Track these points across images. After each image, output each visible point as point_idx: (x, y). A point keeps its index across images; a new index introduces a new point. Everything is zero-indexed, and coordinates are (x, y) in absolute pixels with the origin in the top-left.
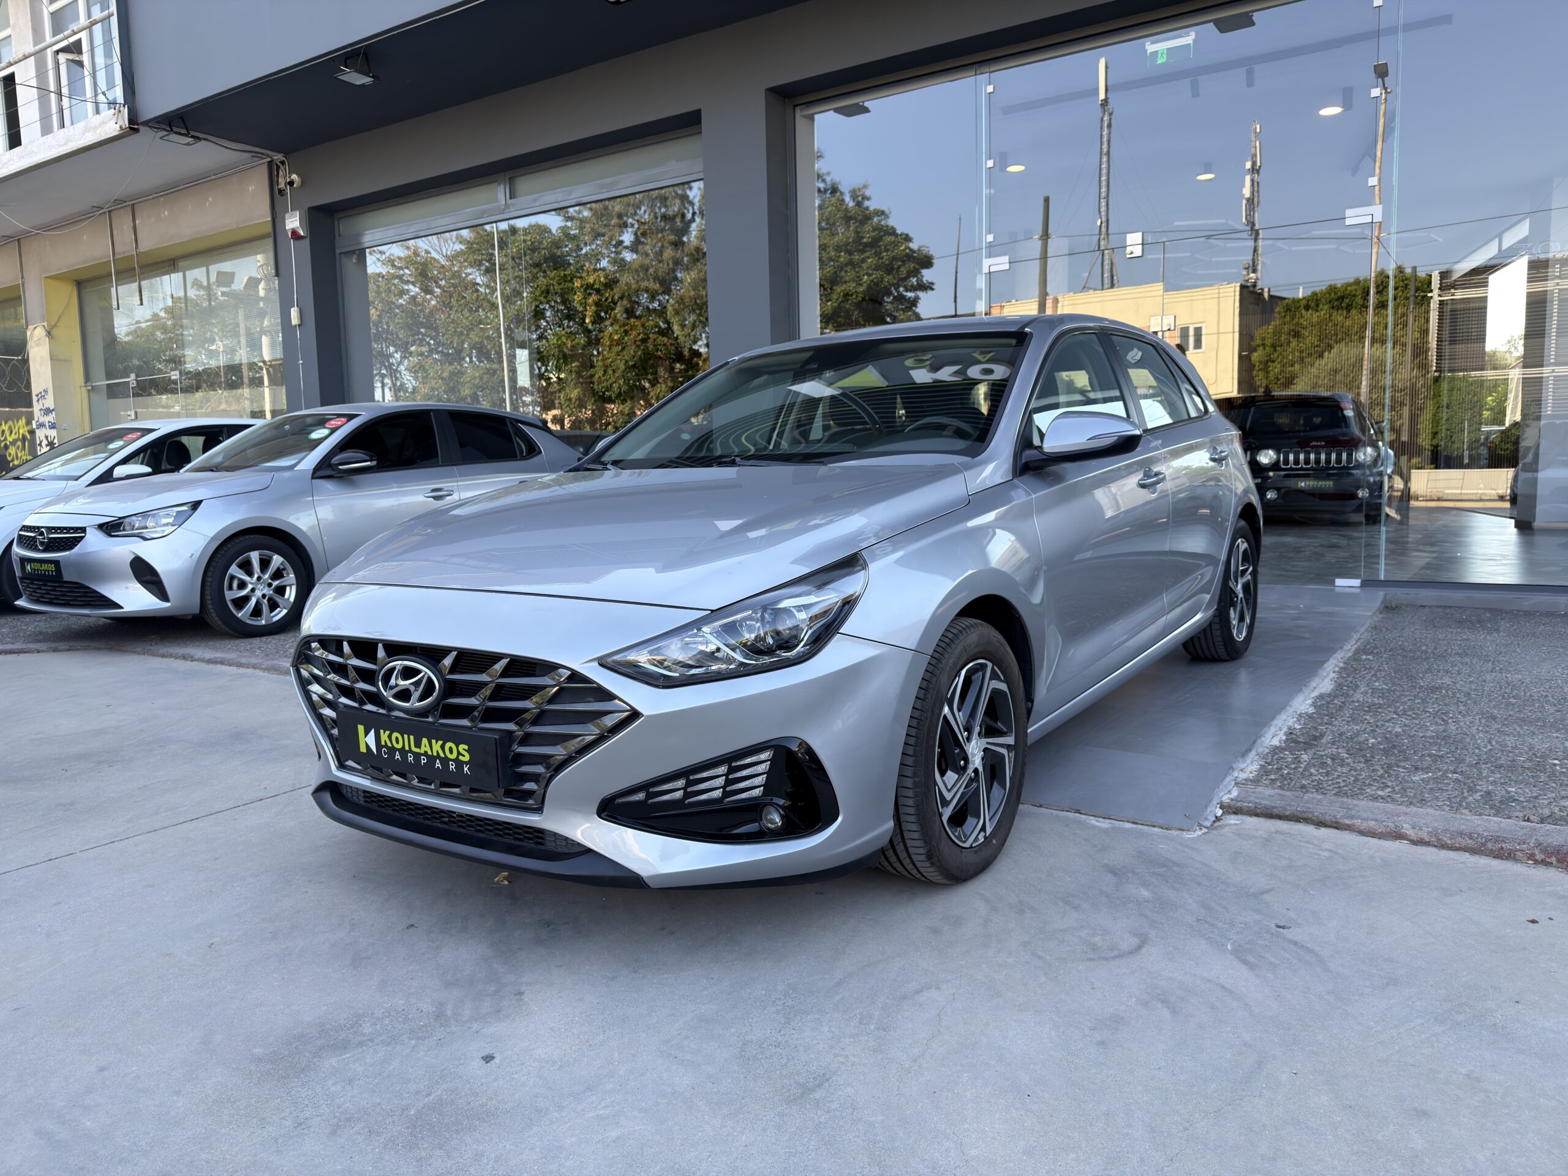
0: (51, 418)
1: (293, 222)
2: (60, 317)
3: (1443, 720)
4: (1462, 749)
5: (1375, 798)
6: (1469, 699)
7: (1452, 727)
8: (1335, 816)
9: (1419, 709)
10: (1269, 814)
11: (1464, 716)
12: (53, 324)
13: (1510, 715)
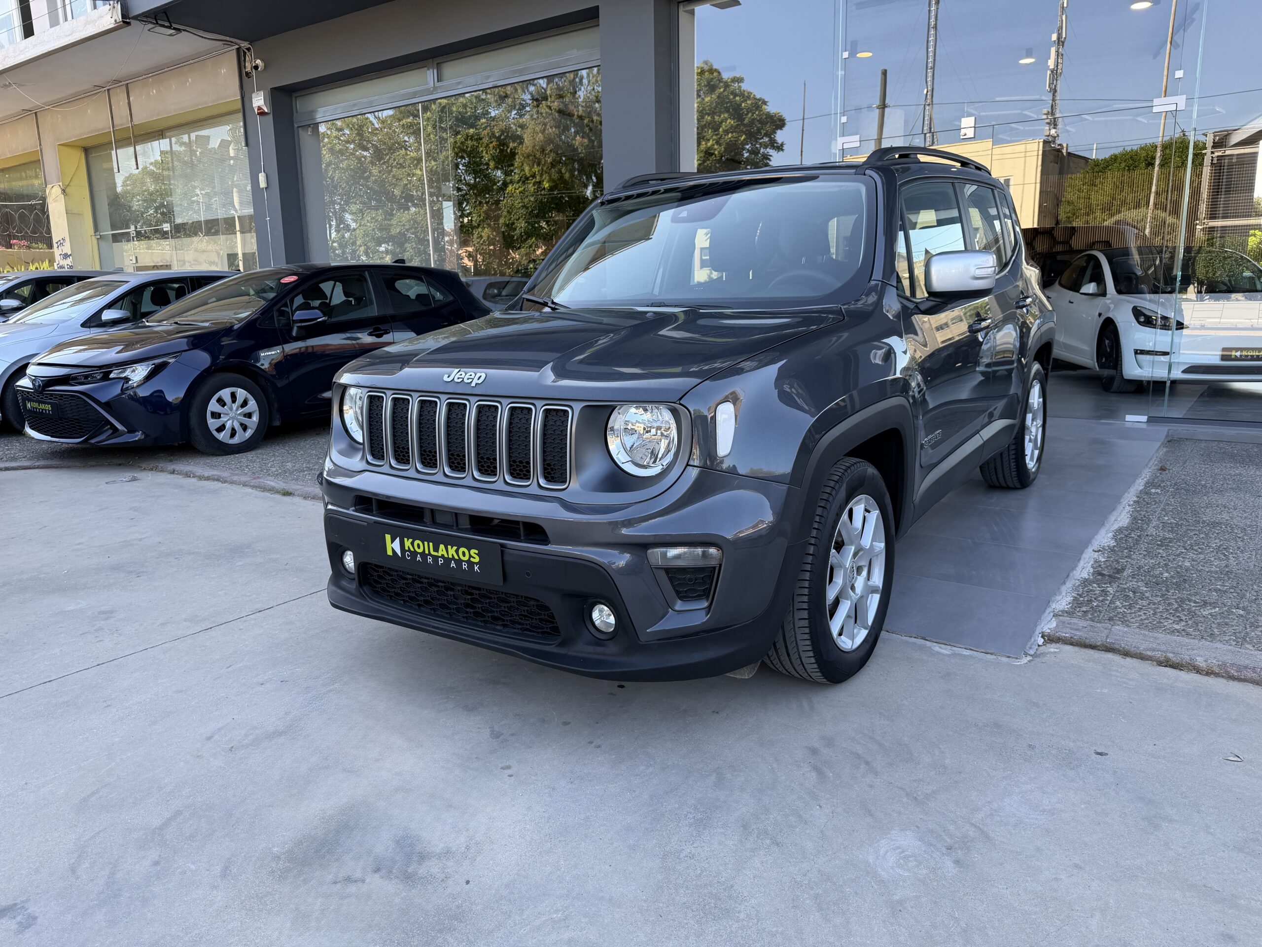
0: (69, 261)
1: (259, 101)
2: (72, 178)
4: (1242, 584)
6: (1246, 535)
7: (1232, 561)
8: (1138, 648)
9: (1203, 544)
10: (1084, 644)
11: (1242, 552)
12: (67, 183)
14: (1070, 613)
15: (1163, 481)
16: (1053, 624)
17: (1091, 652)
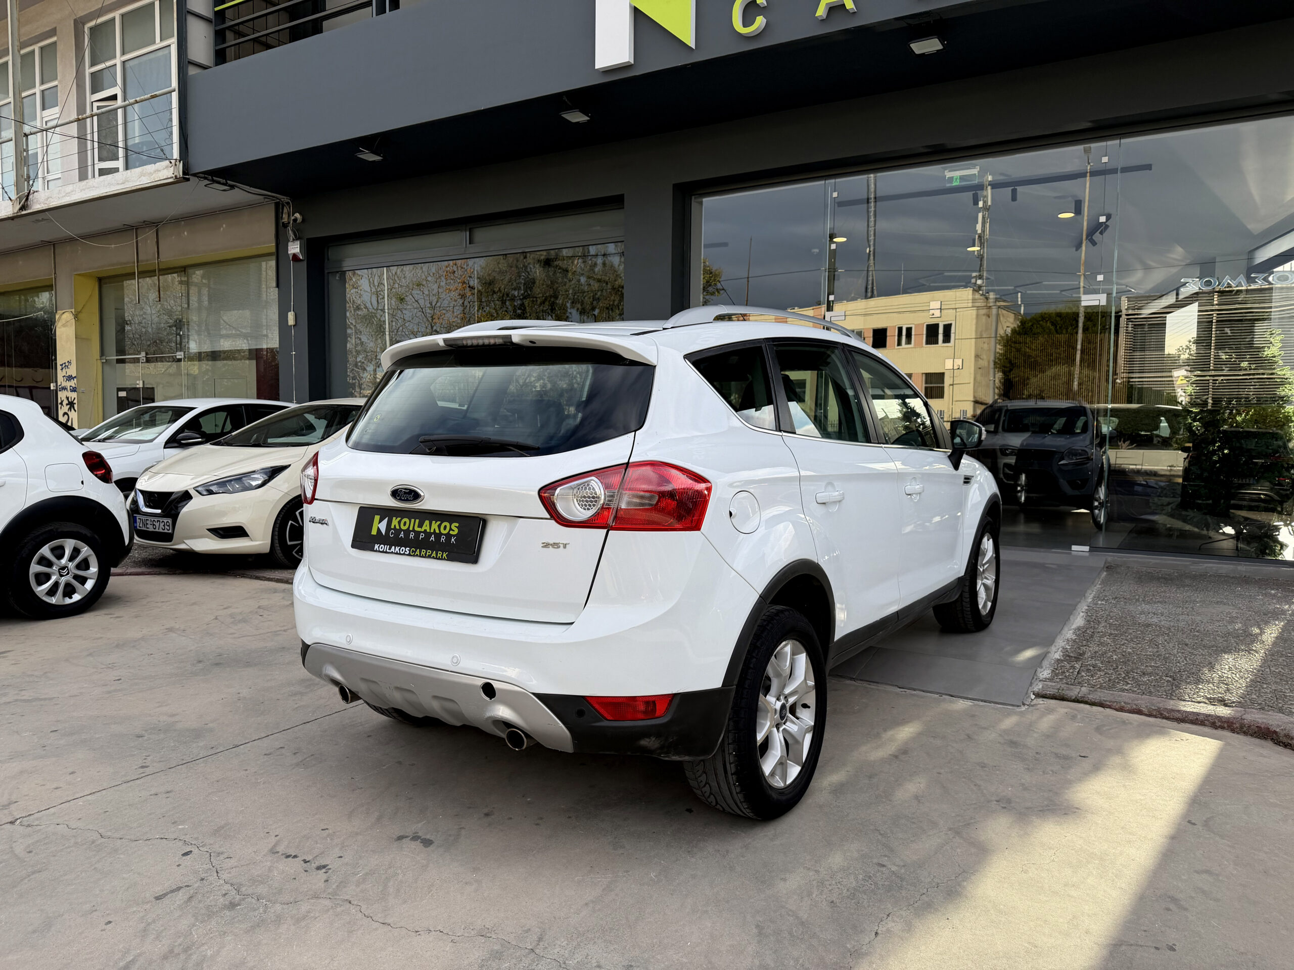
0: (73, 383)
1: (294, 248)
2: (84, 305)
3: (1156, 645)
4: (1169, 663)
5: (1123, 690)
6: (1170, 632)
7: (1162, 649)
8: (1101, 700)
9: (1140, 638)
10: (1063, 699)
11: (1168, 643)
12: (79, 311)
13: (1196, 643)
14: (1051, 680)
15: (1106, 596)
16: (1041, 687)
17: (1069, 703)
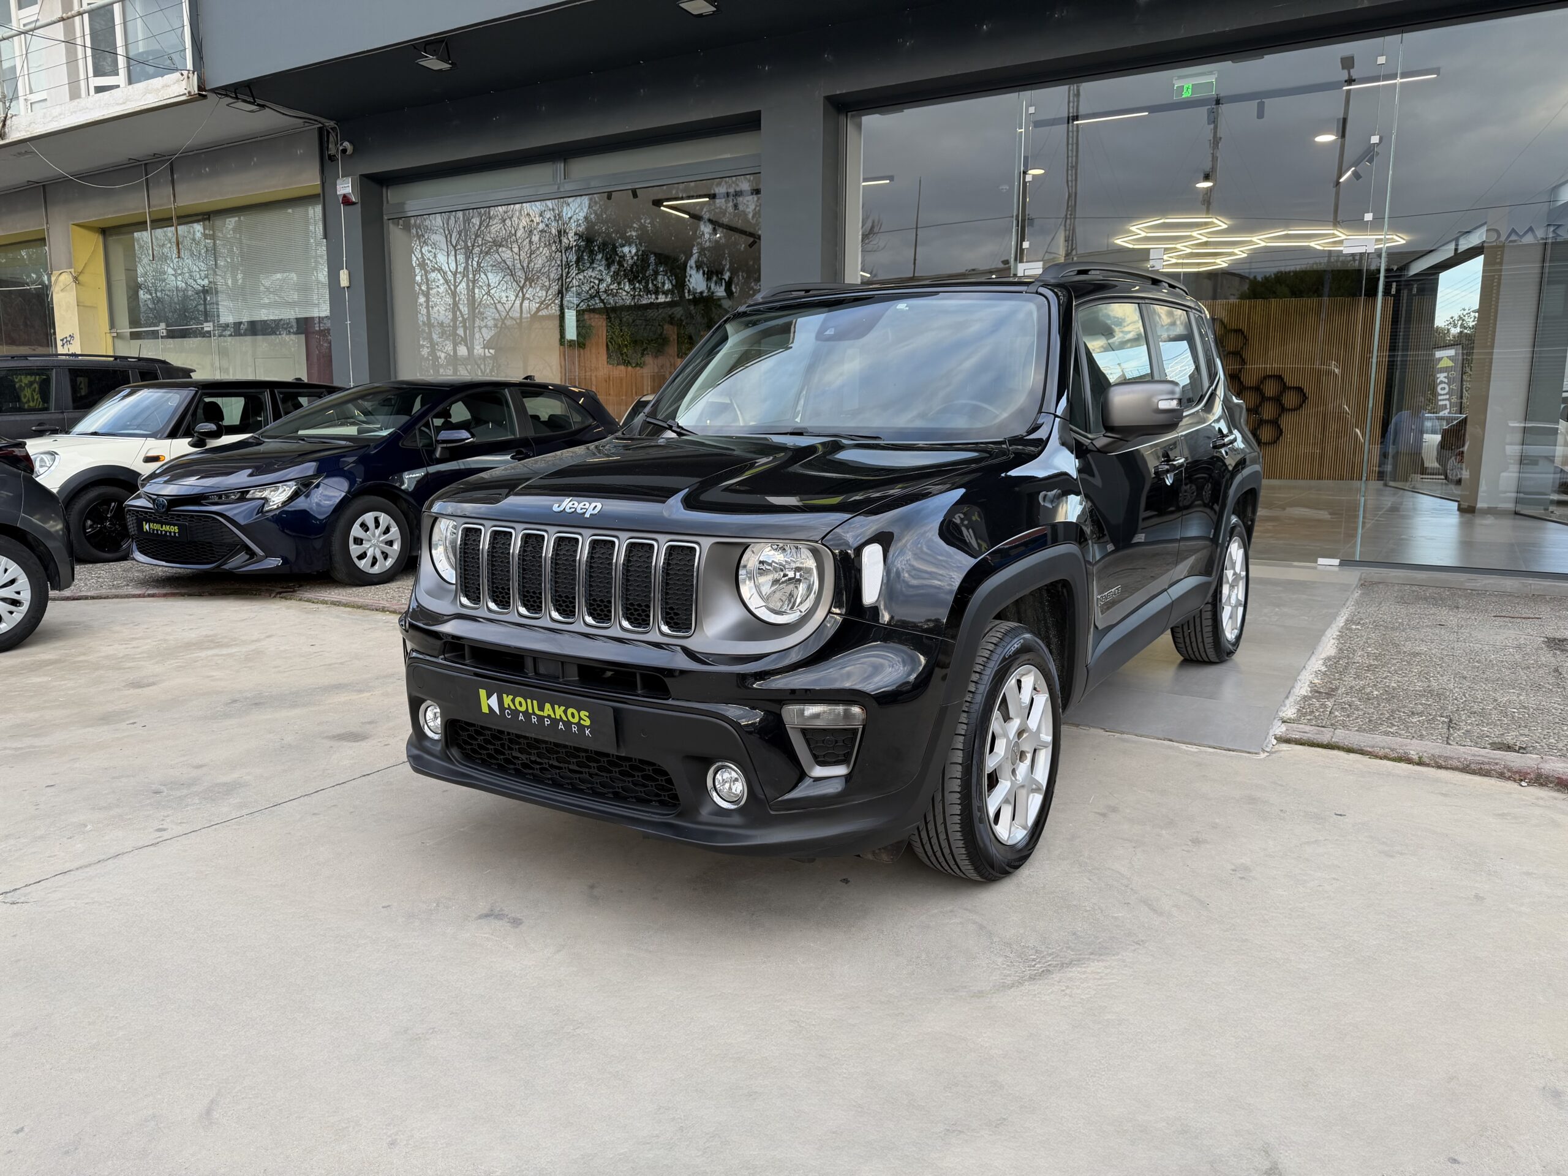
1: (345, 187)
2: (86, 264)
3: (1427, 679)
4: (1444, 700)
5: (1387, 734)
6: (1443, 662)
7: (1434, 684)
8: (1360, 746)
9: (1406, 670)
10: (1312, 744)
11: (1442, 676)
12: (80, 270)
13: (1476, 676)
14: (1296, 721)
15: (1361, 619)
16: (1283, 729)
17: (1319, 750)
